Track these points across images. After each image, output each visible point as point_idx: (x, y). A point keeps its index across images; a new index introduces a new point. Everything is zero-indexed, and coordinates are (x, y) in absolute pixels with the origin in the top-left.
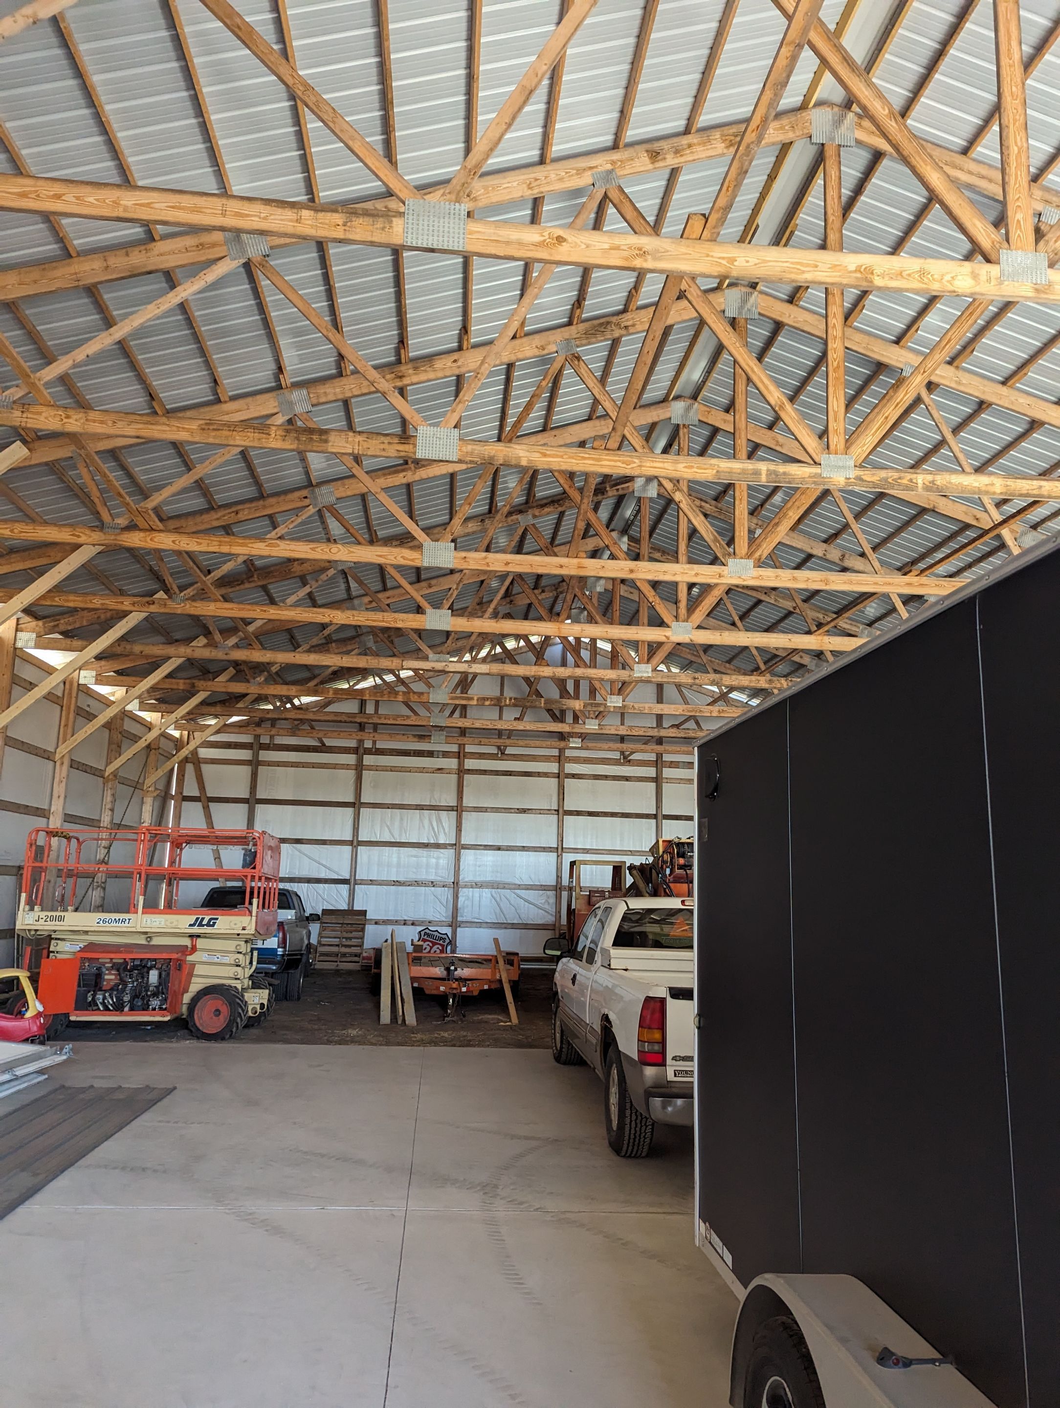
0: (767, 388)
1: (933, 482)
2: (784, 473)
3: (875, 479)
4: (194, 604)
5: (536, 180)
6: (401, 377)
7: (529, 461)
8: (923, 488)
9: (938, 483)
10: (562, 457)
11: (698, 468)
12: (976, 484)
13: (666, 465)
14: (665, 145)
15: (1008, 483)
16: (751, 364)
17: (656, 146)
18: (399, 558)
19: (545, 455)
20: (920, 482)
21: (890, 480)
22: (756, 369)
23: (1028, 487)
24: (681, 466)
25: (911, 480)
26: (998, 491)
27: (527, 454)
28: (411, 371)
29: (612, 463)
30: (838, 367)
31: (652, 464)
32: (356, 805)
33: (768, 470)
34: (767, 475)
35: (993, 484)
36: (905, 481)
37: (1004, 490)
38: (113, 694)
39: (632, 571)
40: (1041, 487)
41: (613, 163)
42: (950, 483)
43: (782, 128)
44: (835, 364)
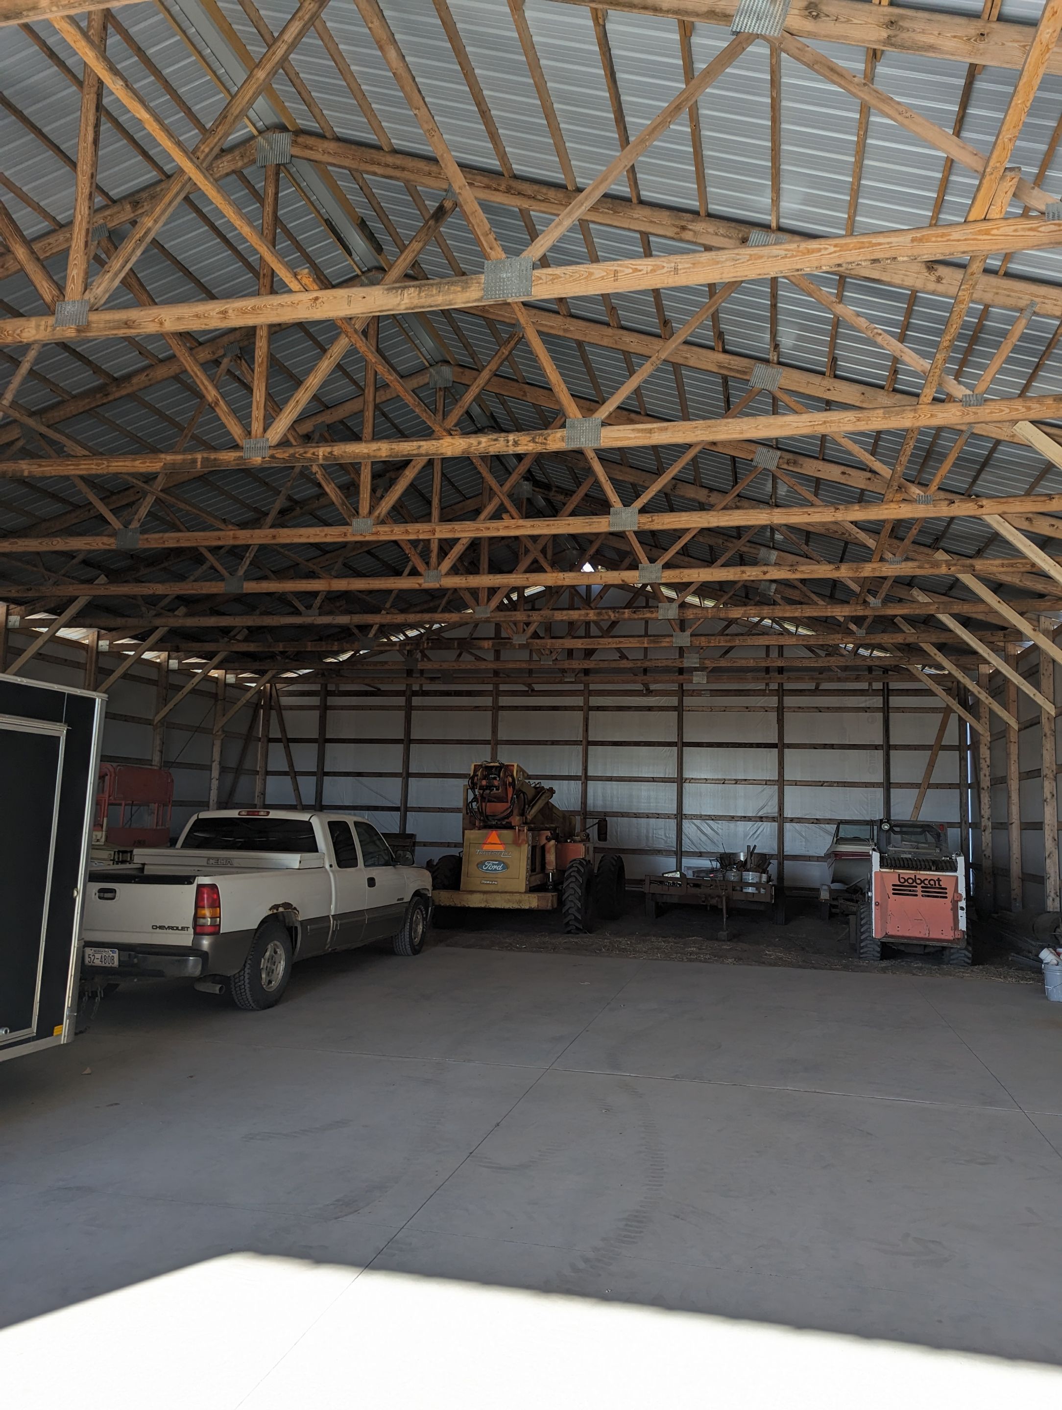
0: (206, 389)
1: (331, 453)
2: (215, 459)
3: (285, 455)
5: (49, 244)
7: (30, 472)
8: (324, 459)
9: (335, 453)
10: (52, 466)
11: (151, 463)
12: (366, 451)
13: (127, 464)
14: (144, 195)
15: (393, 447)
16: (195, 369)
17: (136, 198)
19: (40, 466)
20: (321, 454)
21: (297, 455)
22: (199, 373)
23: (409, 448)
24: (137, 463)
25: (313, 454)
26: (384, 455)
27: (29, 467)
29: (87, 467)
30: (262, 362)
31: (116, 464)
32: (408, 741)
33: (203, 458)
34: (202, 462)
35: (380, 449)
36: (309, 455)
37: (389, 454)
40: (420, 447)
41: (105, 218)
42: (345, 452)
43: (234, 159)
44: (260, 360)
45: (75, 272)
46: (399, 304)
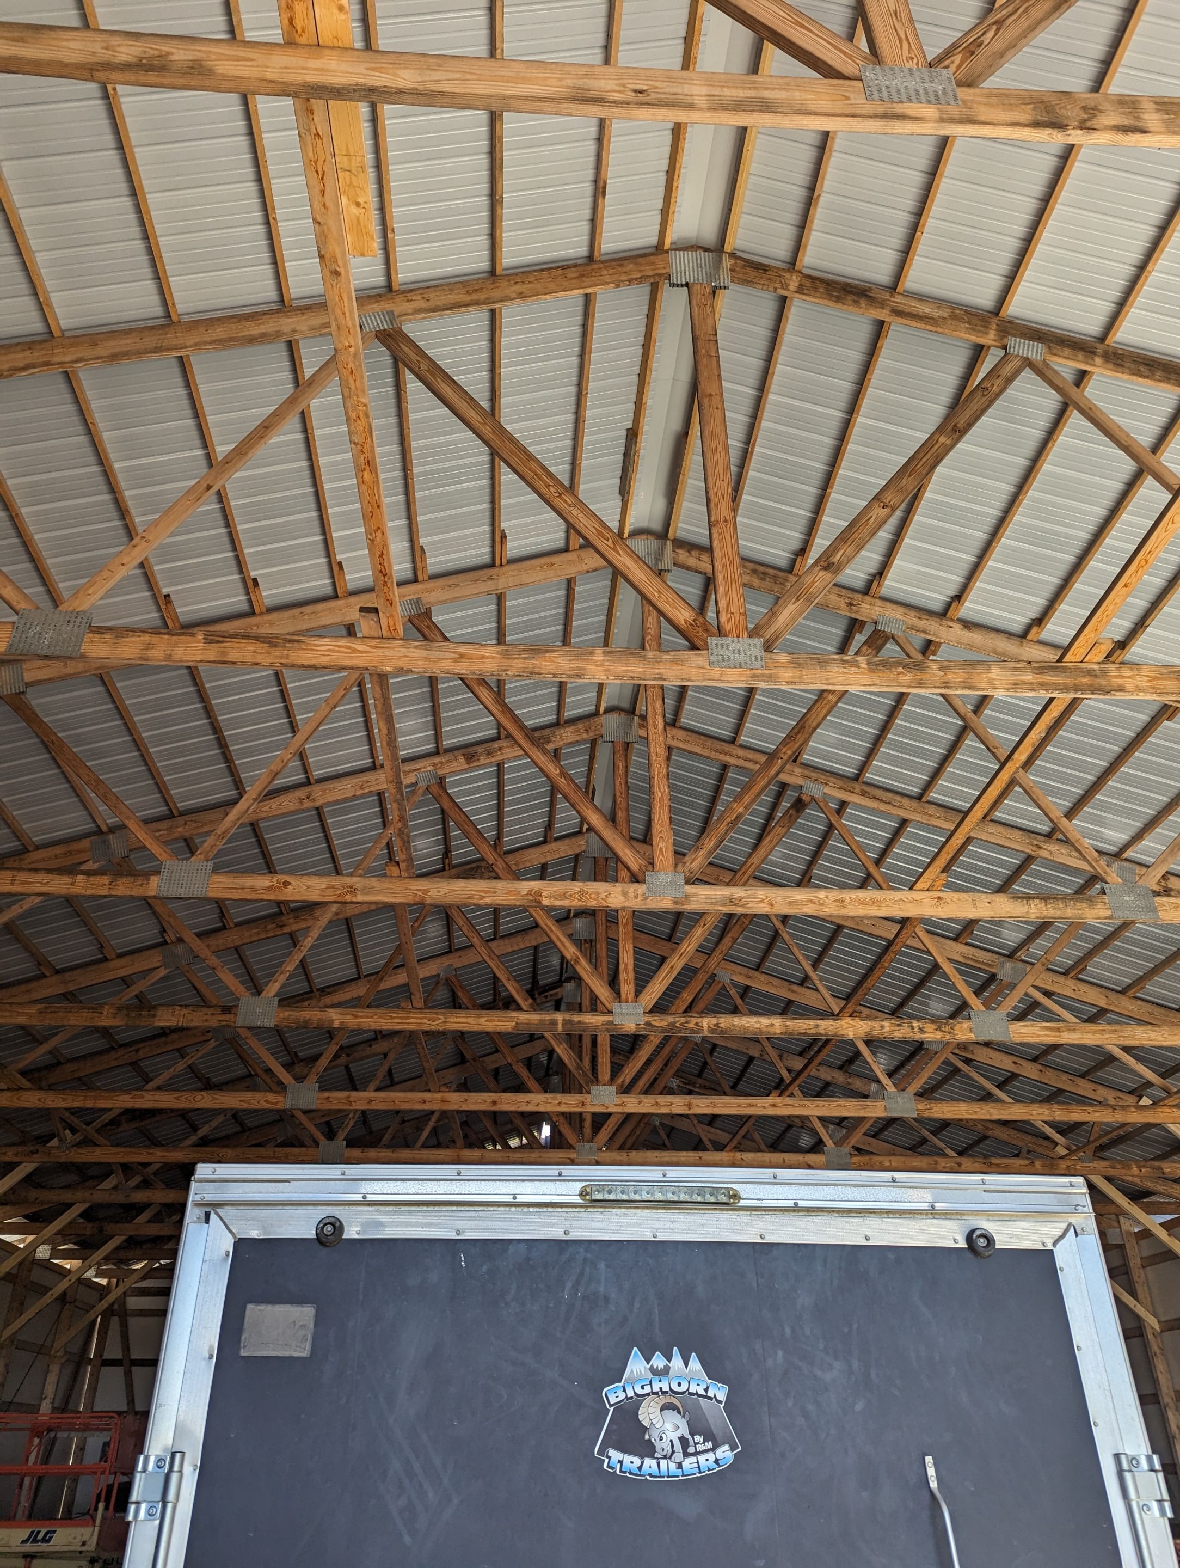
0: (563, 945)
1: (717, 1025)
2: (579, 1022)
3: (664, 1024)
4: (80, 1151)
5: (368, 782)
6: (281, 927)
7: (341, 1023)
8: (709, 1031)
9: (722, 1025)
10: (372, 1017)
11: (498, 1021)
12: (757, 1026)
13: (469, 1020)
14: (479, 749)
15: (787, 1024)
16: (549, 924)
17: (471, 750)
18: (262, 1102)
19: (356, 1017)
20: (705, 1025)
21: (677, 1025)
22: (553, 928)
23: (805, 1027)
24: (482, 1020)
25: (697, 1024)
26: (778, 1031)
27: (341, 1017)
28: (291, 921)
29: (419, 1021)
30: (627, 923)
31: (456, 1020)
33: (564, 1020)
34: (563, 1025)
35: (772, 1025)
36: (691, 1025)
37: (783, 1030)
38: (23, 1241)
39: (494, 1103)
40: (817, 1026)
41: (434, 765)
42: (733, 1025)
43: (578, 731)
44: (625, 921)
45: (662, 845)
46: (1028, 913)
